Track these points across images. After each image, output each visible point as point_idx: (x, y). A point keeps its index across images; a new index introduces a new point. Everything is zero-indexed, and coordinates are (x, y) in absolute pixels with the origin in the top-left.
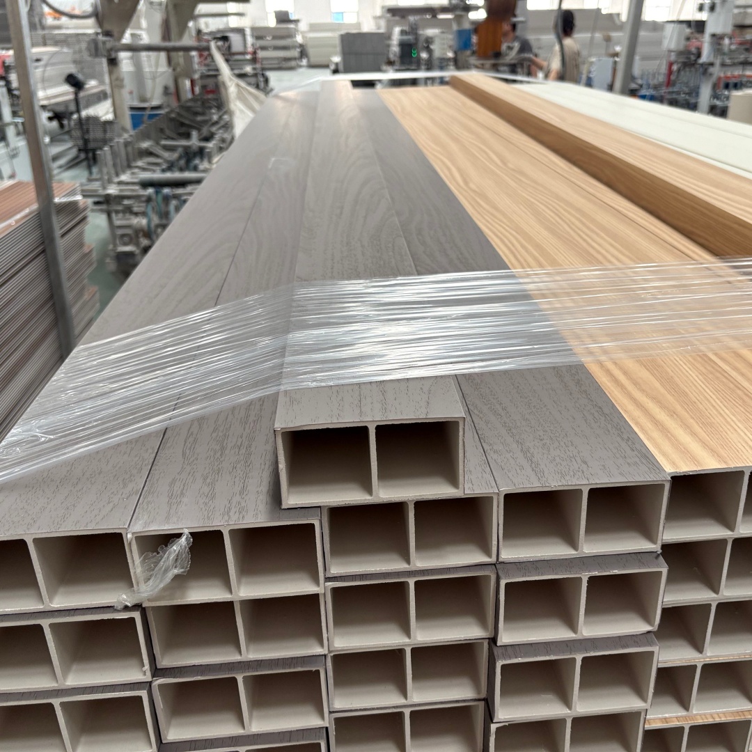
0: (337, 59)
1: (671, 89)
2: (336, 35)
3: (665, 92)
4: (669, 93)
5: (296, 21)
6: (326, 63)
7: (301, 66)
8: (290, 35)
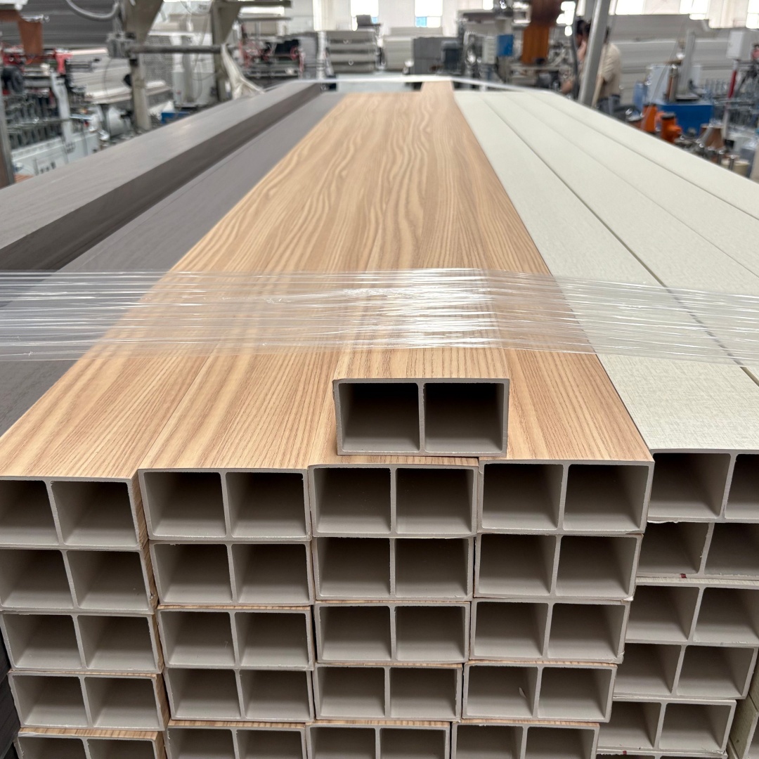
0: (410, 63)
1: (733, 100)
2: (409, 39)
3: (727, 103)
4: (733, 104)
5: (378, 26)
6: (399, 67)
7: (378, 70)
8: (369, 40)
